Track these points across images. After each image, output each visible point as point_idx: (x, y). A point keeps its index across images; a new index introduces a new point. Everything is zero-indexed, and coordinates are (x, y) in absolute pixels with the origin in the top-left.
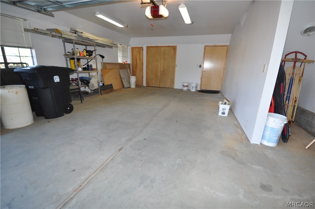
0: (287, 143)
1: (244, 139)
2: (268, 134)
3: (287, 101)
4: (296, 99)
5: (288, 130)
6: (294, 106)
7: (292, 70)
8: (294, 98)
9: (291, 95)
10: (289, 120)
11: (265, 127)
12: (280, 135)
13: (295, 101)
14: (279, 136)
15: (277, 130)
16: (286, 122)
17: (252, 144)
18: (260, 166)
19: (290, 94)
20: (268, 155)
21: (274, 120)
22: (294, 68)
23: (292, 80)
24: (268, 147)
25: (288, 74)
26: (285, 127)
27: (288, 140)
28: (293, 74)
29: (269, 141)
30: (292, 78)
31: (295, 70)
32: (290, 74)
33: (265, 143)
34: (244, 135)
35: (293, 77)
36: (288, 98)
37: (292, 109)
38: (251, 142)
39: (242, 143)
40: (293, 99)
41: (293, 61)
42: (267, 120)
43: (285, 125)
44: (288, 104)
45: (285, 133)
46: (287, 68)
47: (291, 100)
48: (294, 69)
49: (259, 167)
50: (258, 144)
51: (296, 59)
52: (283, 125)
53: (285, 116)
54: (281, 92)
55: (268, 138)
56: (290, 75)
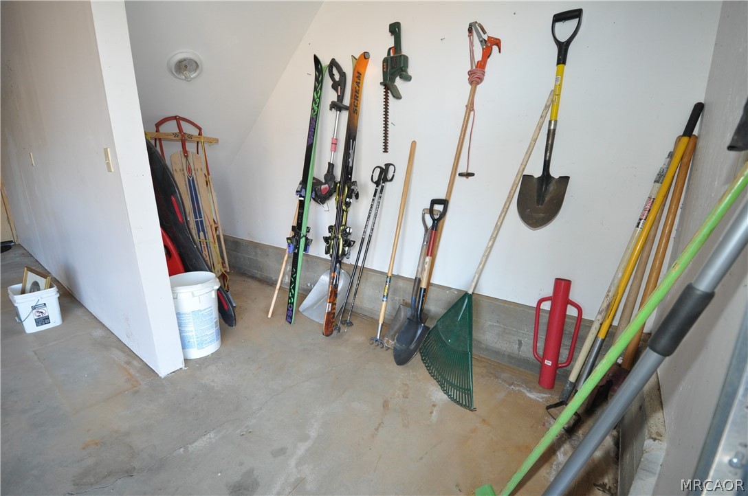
0: (237, 326)
1: (138, 375)
2: (191, 330)
3: (201, 233)
4: (216, 226)
5: (229, 299)
6: (218, 237)
7: (184, 160)
8: (212, 223)
9: (203, 219)
10: (220, 273)
11: (178, 318)
12: (218, 319)
13: (216, 229)
14: (216, 323)
15: (207, 310)
16: (217, 287)
17: (165, 378)
18: (207, 432)
19: (200, 217)
20: (213, 384)
21: (193, 293)
22: (186, 157)
23: (192, 184)
24: (205, 358)
25: (178, 170)
26: (221, 298)
27: (235, 320)
28: (189, 170)
29: (201, 345)
30: (191, 179)
31: (190, 159)
32: (183, 170)
33: (195, 353)
34: (135, 363)
35: (193, 178)
36: (200, 226)
37: (218, 248)
38: (160, 375)
39: (136, 392)
40: (211, 226)
41: (176, 138)
42: (175, 298)
43: (219, 291)
44: (206, 239)
45: (226, 307)
46: (171, 157)
47: (208, 230)
48: (187, 159)
49: (205, 439)
50: (179, 368)
51: (183, 136)
52: (214, 295)
53: (211, 271)
54: (180, 219)
55: (195, 340)
56: (184, 174)
